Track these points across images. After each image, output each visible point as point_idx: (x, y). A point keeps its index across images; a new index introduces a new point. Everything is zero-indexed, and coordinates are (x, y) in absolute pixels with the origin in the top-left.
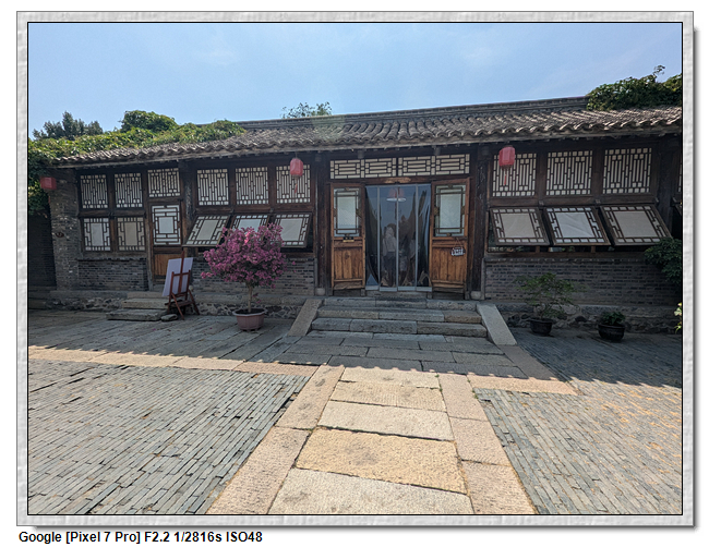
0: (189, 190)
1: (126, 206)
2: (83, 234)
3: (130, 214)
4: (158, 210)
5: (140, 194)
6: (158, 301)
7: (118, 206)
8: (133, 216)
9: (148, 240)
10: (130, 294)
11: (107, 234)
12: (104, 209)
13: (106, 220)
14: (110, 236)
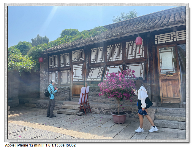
0: (87, 57)
1: (64, 66)
2: (49, 78)
3: (65, 69)
4: (75, 66)
5: (69, 61)
6: (76, 106)
7: (61, 66)
8: (66, 70)
9: (71, 79)
10: (64, 102)
11: (57, 78)
12: (56, 68)
13: (57, 72)
14: (58, 78)
